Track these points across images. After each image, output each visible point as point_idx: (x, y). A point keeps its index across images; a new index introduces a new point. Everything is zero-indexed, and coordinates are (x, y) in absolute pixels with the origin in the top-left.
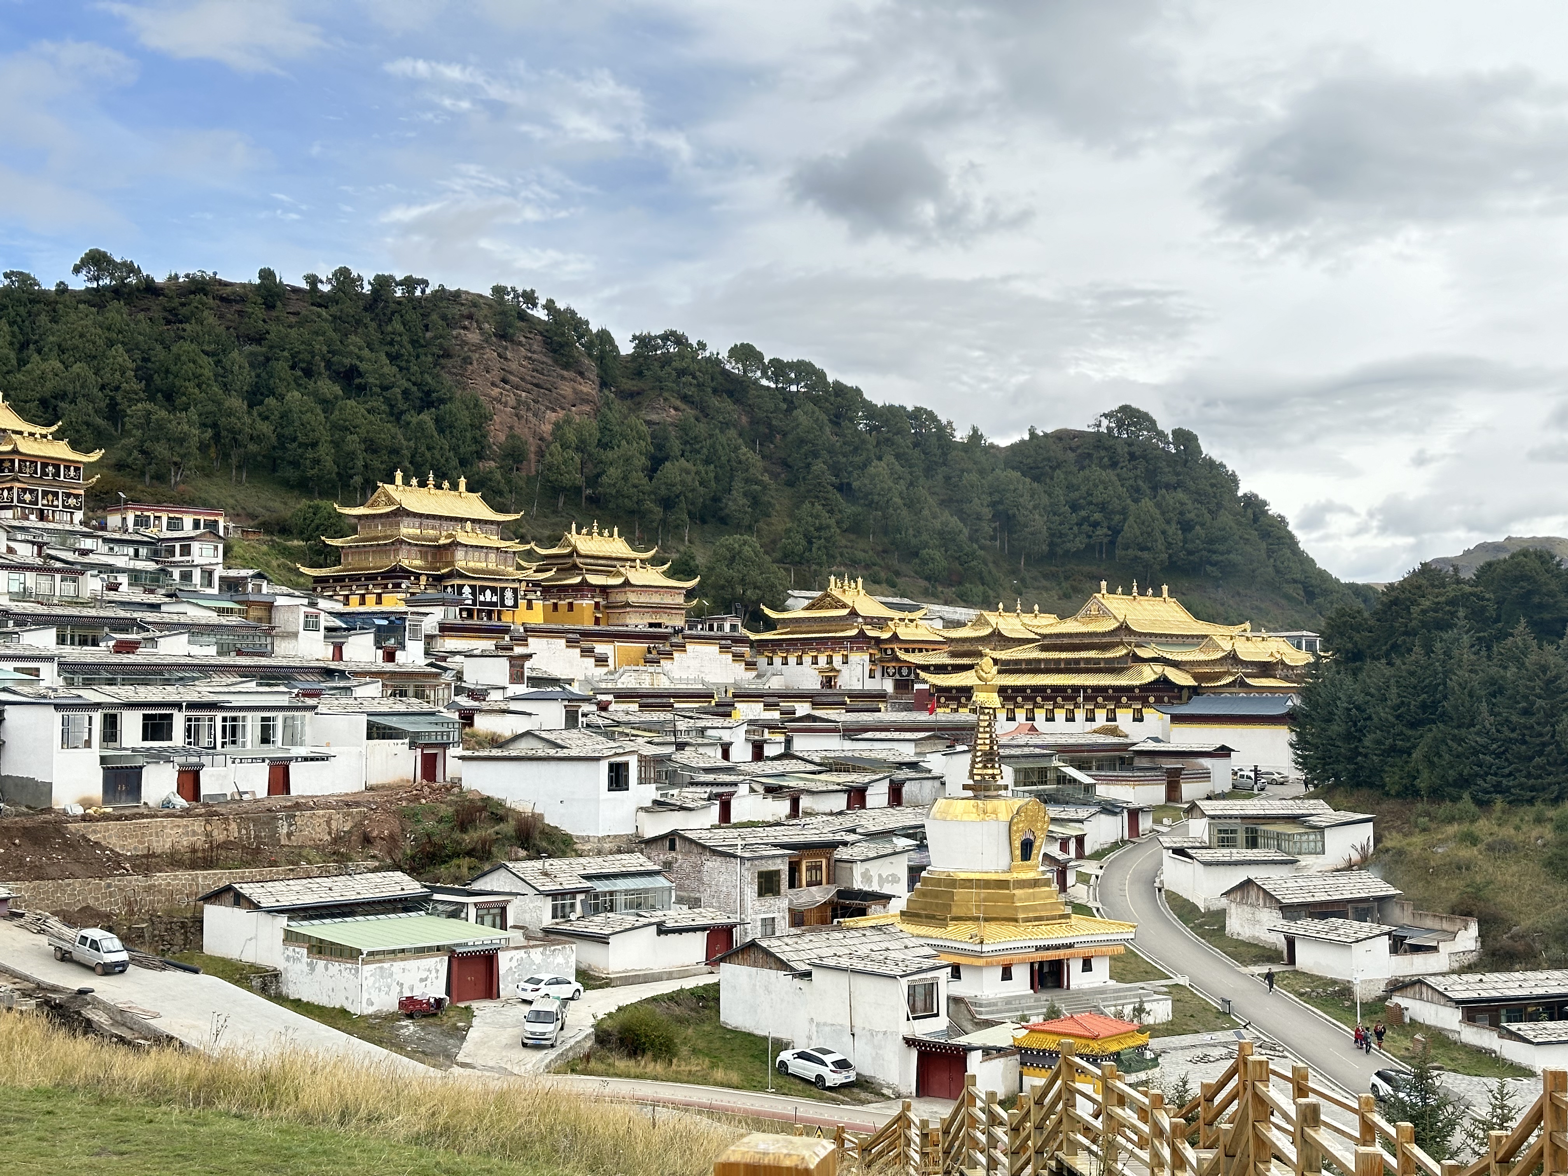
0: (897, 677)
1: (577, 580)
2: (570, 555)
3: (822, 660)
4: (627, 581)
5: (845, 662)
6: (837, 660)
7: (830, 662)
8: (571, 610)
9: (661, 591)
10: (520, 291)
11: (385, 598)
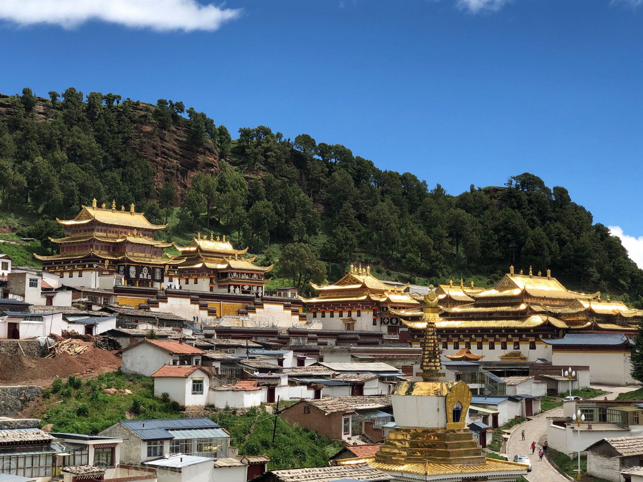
0: (390, 324)
1: (200, 265)
2: (196, 251)
3: (345, 314)
4: (229, 267)
5: (359, 315)
6: (354, 314)
7: (350, 315)
8: (196, 283)
9: (250, 273)
10: (174, 103)
11: (84, 273)
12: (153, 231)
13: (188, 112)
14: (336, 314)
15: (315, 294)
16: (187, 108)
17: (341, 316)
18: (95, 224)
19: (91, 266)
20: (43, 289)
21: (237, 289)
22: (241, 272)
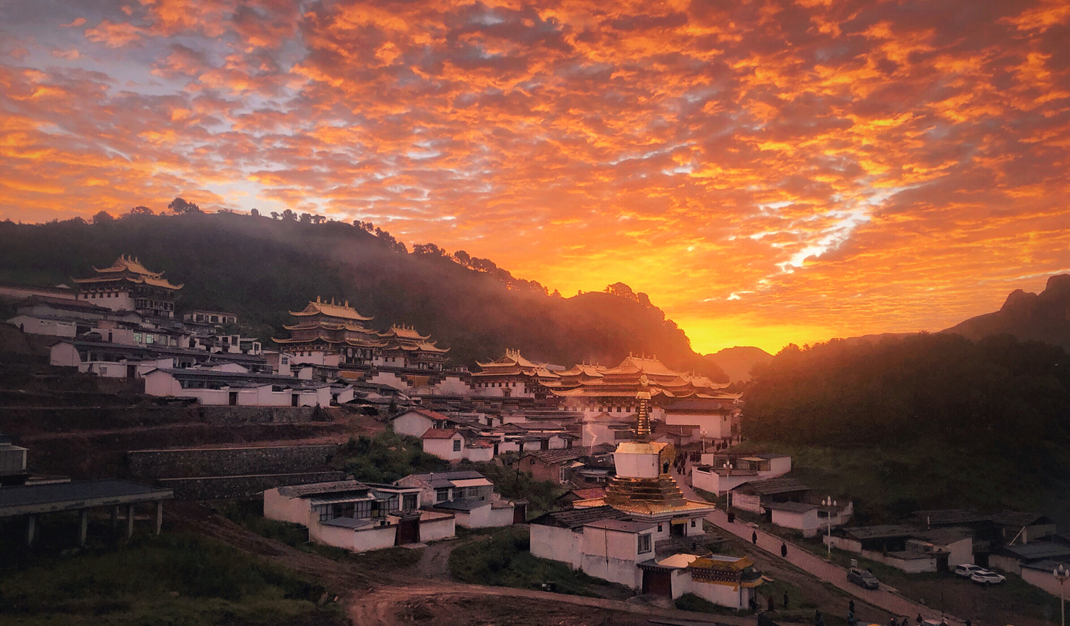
0: (538, 392)
1: (397, 348)
2: (394, 336)
3: (504, 385)
4: (419, 349)
5: (514, 386)
6: (510, 385)
7: (507, 386)
8: (394, 361)
9: (434, 354)
10: (366, 223)
11: (312, 353)
12: (362, 321)
13: (376, 230)
14: (497, 385)
15: (480, 369)
16: (375, 228)
17: (500, 386)
18: (321, 315)
19: (318, 348)
20: (291, 366)
21: (425, 366)
22: (429, 353)
